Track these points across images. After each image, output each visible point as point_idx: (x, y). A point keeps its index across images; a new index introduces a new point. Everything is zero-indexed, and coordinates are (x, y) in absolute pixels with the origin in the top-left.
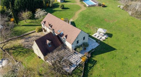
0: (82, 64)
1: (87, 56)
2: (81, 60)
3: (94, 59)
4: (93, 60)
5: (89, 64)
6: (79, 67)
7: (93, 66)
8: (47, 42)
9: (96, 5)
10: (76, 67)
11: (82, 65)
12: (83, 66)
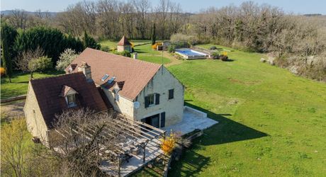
0: (163, 159)
1: (180, 142)
2: (161, 151)
3: (200, 152)
4: (196, 156)
5: (185, 165)
6: (150, 166)
7: (199, 170)
8: (64, 91)
9: (207, 56)
10: (140, 165)
11: (161, 163)
12: (164, 166)
